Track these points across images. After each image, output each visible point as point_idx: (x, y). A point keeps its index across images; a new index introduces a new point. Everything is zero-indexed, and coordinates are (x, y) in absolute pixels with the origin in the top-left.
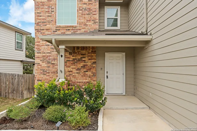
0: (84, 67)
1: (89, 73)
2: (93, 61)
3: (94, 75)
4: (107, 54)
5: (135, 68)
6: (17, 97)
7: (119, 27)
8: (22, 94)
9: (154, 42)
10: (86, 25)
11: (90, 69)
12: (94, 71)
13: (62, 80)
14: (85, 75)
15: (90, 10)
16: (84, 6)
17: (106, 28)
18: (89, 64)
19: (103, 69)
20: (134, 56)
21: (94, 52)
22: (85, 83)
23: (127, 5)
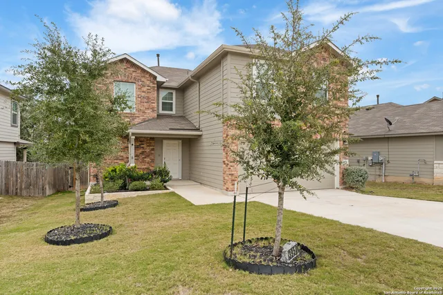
0: (142, 153)
1: (147, 160)
2: (152, 148)
3: (153, 161)
4: (165, 142)
5: (190, 151)
6: (34, 193)
7: (174, 112)
8: (43, 189)
10: (144, 112)
11: (148, 156)
12: (152, 157)
13: (133, 165)
14: (143, 161)
15: (148, 98)
16: (143, 94)
17: (161, 112)
18: (148, 150)
19: (161, 155)
20: (190, 144)
21: (152, 139)
22: (144, 169)
23: (183, 89)
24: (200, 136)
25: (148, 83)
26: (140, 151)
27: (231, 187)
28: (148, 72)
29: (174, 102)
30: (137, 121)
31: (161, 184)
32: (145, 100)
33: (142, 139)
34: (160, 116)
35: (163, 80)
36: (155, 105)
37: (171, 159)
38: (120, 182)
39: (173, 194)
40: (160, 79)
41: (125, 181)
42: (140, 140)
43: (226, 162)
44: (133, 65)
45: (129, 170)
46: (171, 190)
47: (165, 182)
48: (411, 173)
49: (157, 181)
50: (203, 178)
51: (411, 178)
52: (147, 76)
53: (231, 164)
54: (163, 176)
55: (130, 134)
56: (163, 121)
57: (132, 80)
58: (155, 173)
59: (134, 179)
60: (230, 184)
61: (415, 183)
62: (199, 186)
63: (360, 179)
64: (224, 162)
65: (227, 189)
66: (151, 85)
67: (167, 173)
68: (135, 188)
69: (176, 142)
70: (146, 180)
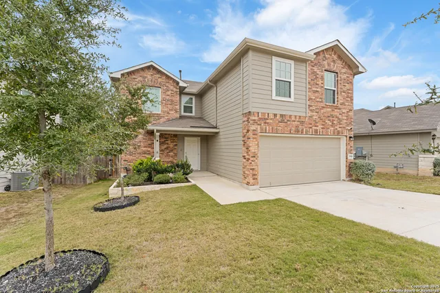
0: (167, 148)
1: (171, 154)
2: (175, 143)
3: (176, 155)
4: (186, 138)
5: (207, 146)
7: (193, 114)
9: (221, 134)
10: (168, 113)
11: (172, 151)
12: (175, 151)
13: (158, 159)
14: (167, 155)
15: (172, 101)
16: (168, 97)
17: (183, 114)
18: (171, 146)
19: (183, 150)
20: (207, 140)
21: (175, 136)
22: (168, 162)
23: (201, 95)
24: (217, 133)
25: (172, 87)
26: (165, 146)
27: (252, 181)
28: (172, 78)
29: (193, 106)
30: (162, 120)
31: (183, 177)
32: (170, 103)
33: (167, 136)
34: (181, 117)
35: (185, 85)
36: (178, 107)
37: (191, 154)
38: (146, 175)
39: (195, 187)
40: (181, 84)
41: (150, 173)
42: (164, 136)
43: (247, 157)
44: (159, 72)
45: (154, 164)
46: (193, 182)
47: (187, 174)
48: (396, 165)
49: (180, 174)
50: (221, 171)
51: (395, 170)
52: (171, 82)
53: (252, 159)
54: (185, 168)
55: (155, 131)
56: (184, 121)
57: (158, 85)
58: (178, 166)
59: (158, 172)
60: (251, 179)
61: (399, 173)
62: (217, 177)
63: (370, 172)
64: (244, 156)
65: (248, 184)
66: (175, 90)
67: (189, 166)
68: (159, 181)
69: (195, 139)
70: (169, 172)
